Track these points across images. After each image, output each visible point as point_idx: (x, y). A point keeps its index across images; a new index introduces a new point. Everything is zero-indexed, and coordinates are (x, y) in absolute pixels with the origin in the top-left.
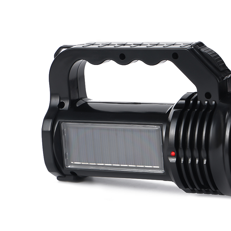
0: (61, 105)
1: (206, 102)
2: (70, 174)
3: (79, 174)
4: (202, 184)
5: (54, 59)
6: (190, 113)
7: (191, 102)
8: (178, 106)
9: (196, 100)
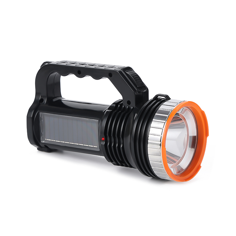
0: (42, 100)
1: (128, 107)
2: (44, 146)
3: (50, 147)
4: (121, 160)
5: (40, 68)
6: (120, 114)
7: (119, 106)
8: (111, 108)
9: (122, 105)
